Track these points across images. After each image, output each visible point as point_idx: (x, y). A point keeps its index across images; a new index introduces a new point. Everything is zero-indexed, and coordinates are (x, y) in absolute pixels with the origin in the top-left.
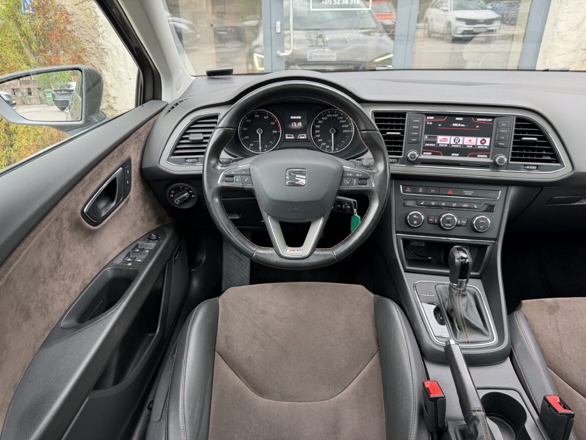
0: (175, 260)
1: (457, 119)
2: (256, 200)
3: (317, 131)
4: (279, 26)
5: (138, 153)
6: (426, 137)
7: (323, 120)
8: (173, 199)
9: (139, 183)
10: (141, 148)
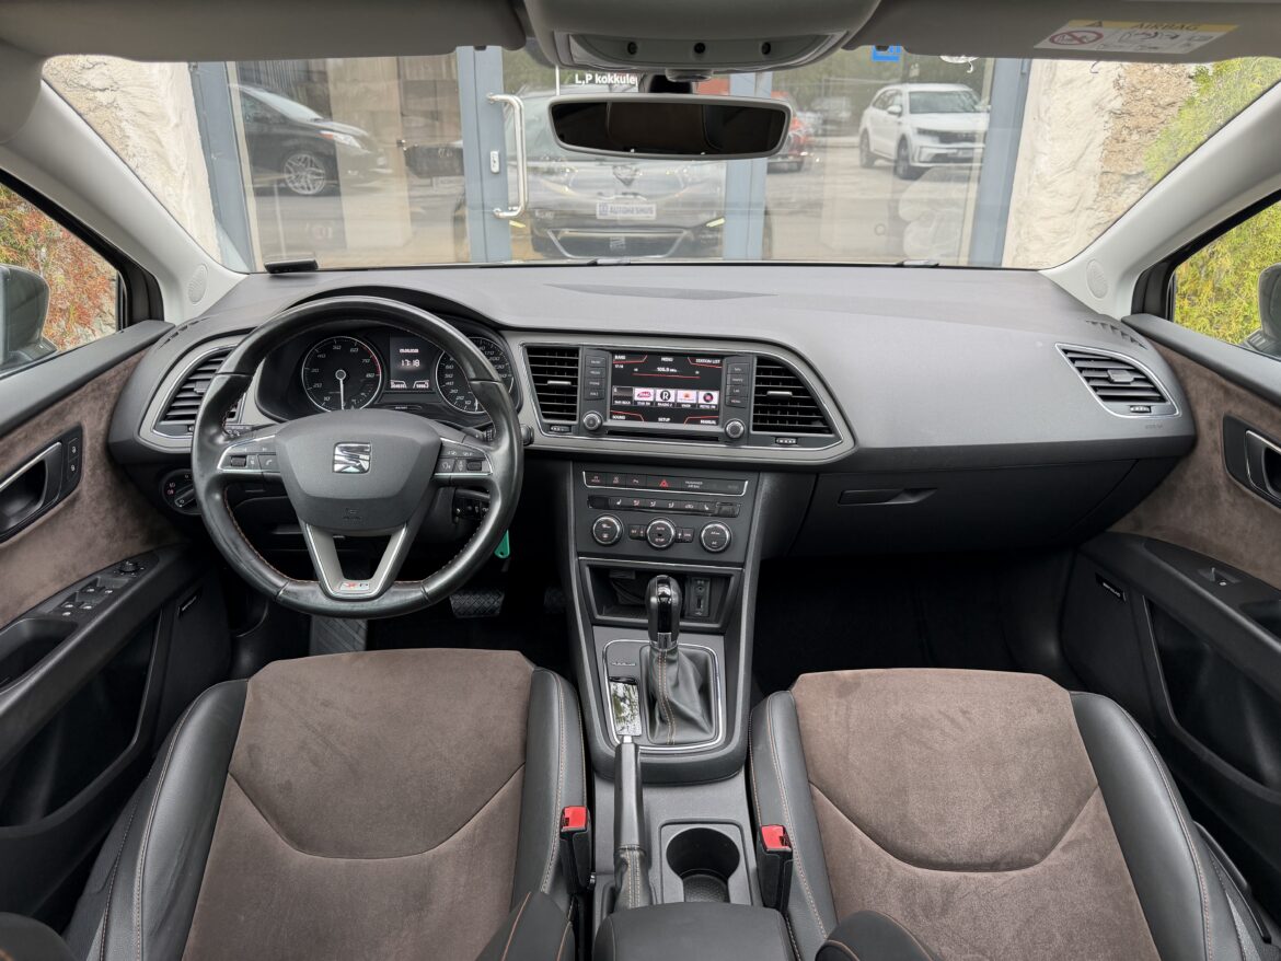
0: (181, 613)
1: (664, 359)
2: (288, 501)
3: (447, 376)
4: (497, 159)
6: (615, 390)
8: (173, 497)
9: (103, 469)
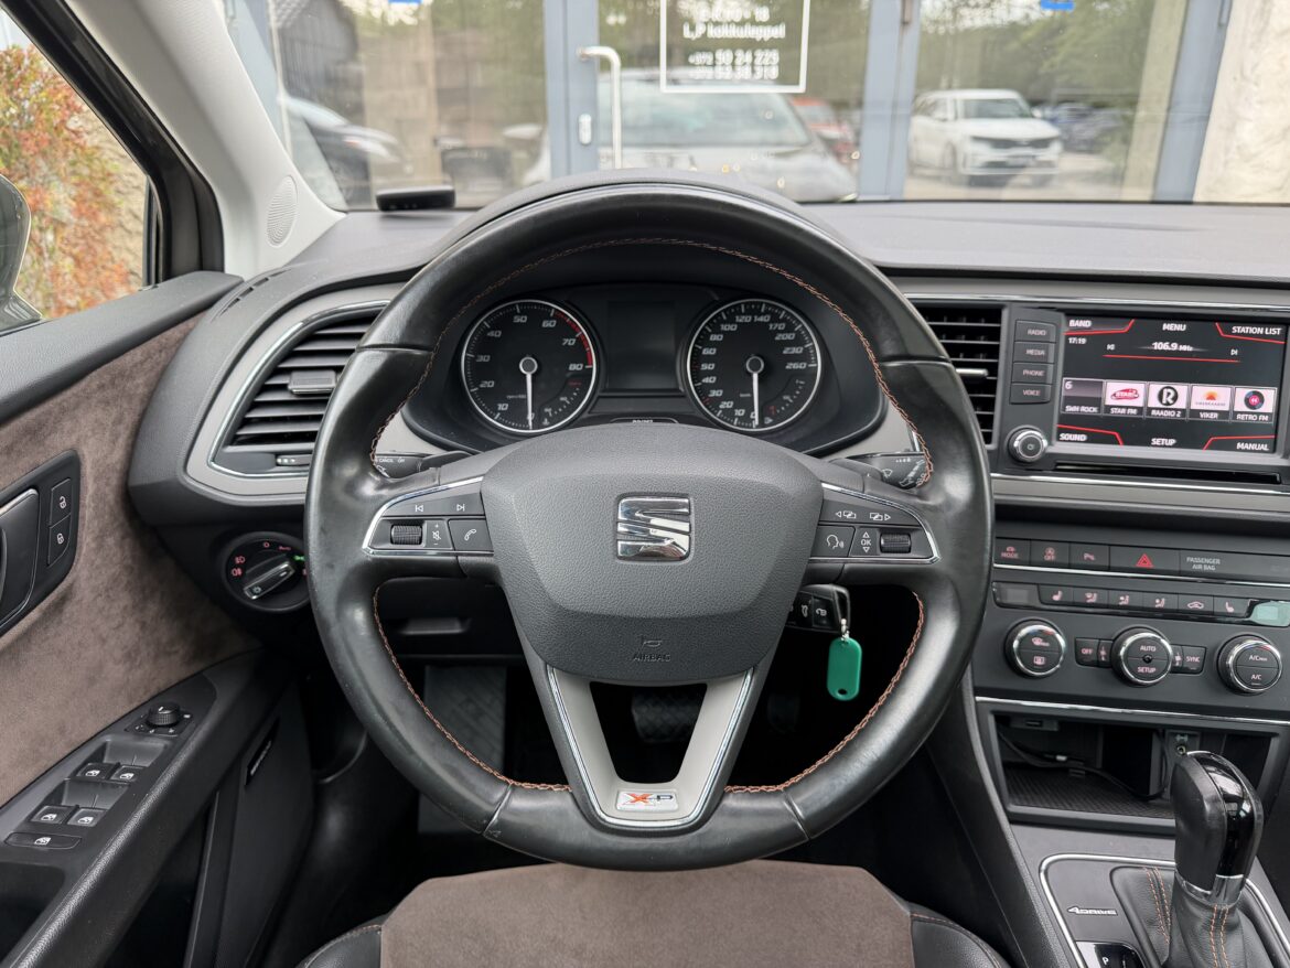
0: (249, 778)
1: (1167, 327)
3: (705, 367)
4: (588, 127)
5: (116, 437)
6: (1069, 386)
7: (724, 333)
8: (241, 581)
9: (118, 534)
10: (130, 419)
